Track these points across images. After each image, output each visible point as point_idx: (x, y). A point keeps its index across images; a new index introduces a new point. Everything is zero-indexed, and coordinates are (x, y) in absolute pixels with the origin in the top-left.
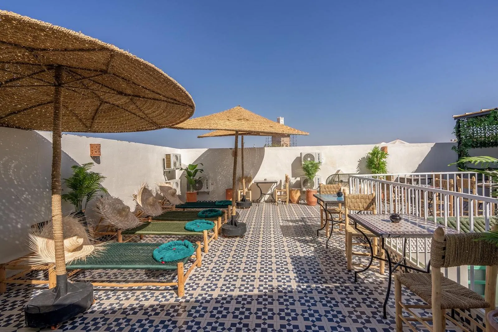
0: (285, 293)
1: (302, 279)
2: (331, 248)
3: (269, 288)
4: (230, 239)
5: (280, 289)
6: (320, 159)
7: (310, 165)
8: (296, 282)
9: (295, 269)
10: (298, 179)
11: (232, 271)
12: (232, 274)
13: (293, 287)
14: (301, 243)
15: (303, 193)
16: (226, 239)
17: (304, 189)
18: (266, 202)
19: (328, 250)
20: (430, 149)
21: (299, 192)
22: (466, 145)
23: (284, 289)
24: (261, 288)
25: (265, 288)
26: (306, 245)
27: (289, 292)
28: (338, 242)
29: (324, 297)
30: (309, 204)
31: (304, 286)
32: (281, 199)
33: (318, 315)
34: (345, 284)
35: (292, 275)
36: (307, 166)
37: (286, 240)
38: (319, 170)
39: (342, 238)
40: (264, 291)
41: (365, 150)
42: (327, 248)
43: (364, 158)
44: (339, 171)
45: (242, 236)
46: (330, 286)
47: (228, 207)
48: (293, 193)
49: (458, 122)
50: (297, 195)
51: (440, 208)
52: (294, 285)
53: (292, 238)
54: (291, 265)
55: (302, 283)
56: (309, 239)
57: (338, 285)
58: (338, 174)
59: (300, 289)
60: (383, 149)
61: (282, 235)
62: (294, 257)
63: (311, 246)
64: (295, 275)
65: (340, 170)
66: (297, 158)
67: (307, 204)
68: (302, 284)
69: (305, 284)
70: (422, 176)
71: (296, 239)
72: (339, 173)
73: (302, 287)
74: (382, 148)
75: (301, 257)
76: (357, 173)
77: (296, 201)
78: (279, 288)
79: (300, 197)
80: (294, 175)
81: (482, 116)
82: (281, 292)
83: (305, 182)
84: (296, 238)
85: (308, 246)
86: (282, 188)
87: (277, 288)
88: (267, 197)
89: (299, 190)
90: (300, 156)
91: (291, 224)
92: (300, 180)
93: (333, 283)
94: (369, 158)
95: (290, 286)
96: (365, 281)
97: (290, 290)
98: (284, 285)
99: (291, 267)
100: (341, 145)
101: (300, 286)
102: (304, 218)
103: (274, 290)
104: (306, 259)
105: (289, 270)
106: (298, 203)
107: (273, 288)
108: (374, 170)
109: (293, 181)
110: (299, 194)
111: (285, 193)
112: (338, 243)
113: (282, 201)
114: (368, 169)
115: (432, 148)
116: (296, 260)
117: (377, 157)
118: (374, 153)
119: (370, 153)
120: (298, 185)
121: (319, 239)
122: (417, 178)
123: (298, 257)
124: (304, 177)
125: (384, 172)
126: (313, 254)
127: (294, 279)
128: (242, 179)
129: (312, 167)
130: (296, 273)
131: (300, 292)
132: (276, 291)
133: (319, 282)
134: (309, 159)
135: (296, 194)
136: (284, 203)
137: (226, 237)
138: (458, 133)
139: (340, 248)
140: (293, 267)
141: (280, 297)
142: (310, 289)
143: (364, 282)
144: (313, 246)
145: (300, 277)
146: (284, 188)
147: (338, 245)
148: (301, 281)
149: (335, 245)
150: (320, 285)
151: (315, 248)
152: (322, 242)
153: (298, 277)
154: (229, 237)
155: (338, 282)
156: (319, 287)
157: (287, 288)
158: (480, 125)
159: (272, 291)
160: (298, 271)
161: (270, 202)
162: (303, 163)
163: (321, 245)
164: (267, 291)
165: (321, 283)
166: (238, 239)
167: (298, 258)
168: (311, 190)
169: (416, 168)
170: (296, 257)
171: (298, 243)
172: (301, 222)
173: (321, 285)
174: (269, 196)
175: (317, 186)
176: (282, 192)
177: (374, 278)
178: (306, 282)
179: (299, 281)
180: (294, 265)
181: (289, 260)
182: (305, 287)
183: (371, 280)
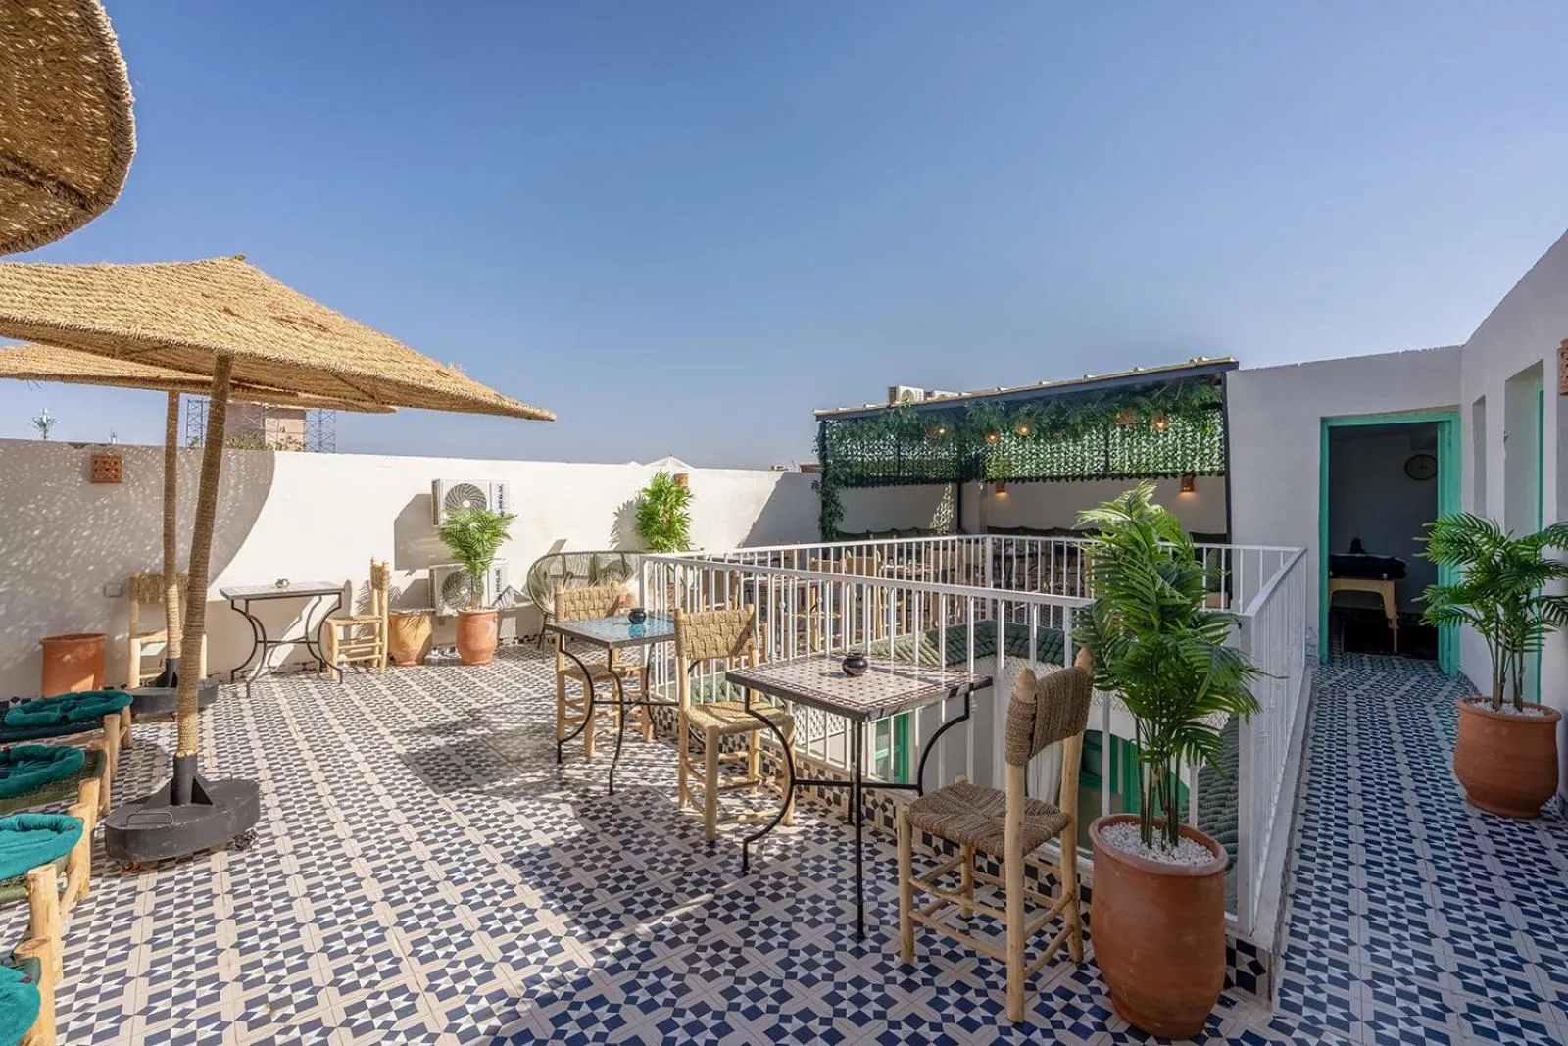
0: (567, 996)
1: (596, 924)
2: (623, 790)
3: (494, 1006)
4: (176, 873)
5: (542, 990)
6: (505, 505)
7: (474, 525)
8: (582, 940)
9: (551, 896)
10: (422, 574)
11: (278, 1013)
12: (281, 1026)
13: (582, 964)
14: (519, 799)
15: (439, 621)
16: (146, 881)
17: (447, 610)
18: (276, 674)
19: (616, 800)
20: (774, 486)
21: (428, 619)
22: (836, 480)
23: (556, 983)
24: (465, 1023)
25: (479, 1016)
26: (538, 804)
27: (579, 985)
28: (631, 767)
29: (693, 950)
30: (467, 660)
31: (613, 943)
32: (348, 656)
33: (713, 1018)
34: (725, 887)
35: (554, 922)
36: (465, 528)
37: (453, 804)
38: (505, 540)
39: (635, 753)
40: (482, 1027)
41: (633, 481)
42: (611, 793)
43: (630, 503)
44: (561, 543)
45: (242, 842)
46: (689, 909)
47: (102, 726)
48: (405, 629)
49: (823, 427)
50: (418, 634)
51: (805, 627)
52: (580, 954)
53: (476, 793)
54: (527, 888)
55: (603, 935)
56: (535, 780)
57: (706, 897)
58: (563, 555)
59: (609, 960)
60: (679, 479)
61: (430, 791)
62: (523, 856)
63: (556, 802)
64: (564, 917)
65: (565, 541)
66: (419, 498)
67: (462, 663)
68: (605, 940)
69: (616, 936)
70: (759, 554)
71: (491, 793)
72: (562, 551)
73: (611, 949)
74: (675, 477)
75: (545, 849)
76: (612, 549)
77: (415, 657)
78: (536, 987)
79: (430, 638)
80: (404, 561)
81: (863, 418)
82: (546, 1001)
83: (452, 582)
84: (487, 787)
85: (548, 805)
86: (353, 612)
87: (530, 994)
88: (279, 656)
89: (429, 613)
90: (430, 492)
91: (439, 741)
92: (427, 577)
93: (693, 898)
94: (644, 506)
95: (569, 966)
96: (766, 859)
97: (577, 978)
98: (548, 969)
99: (532, 897)
100: (568, 462)
101: (602, 951)
102: (479, 711)
103: (519, 1007)
104: (566, 849)
105: (532, 911)
106: (423, 661)
107: (514, 1002)
108: (658, 539)
109: (400, 581)
110: (426, 629)
111: (369, 629)
112: (632, 771)
113: (353, 663)
114: (640, 537)
115: (778, 483)
116: (536, 865)
117: (665, 502)
118: (658, 493)
119: (645, 490)
120: (422, 597)
121: (569, 772)
122: (764, 558)
123: (537, 852)
124: (448, 568)
125: (683, 545)
126: (580, 828)
127: (570, 934)
128: (168, 585)
129: (482, 530)
130: (564, 909)
131: (614, 970)
132: (529, 1006)
133: (652, 910)
134: (467, 504)
135: (417, 628)
136: (362, 669)
137: (139, 869)
138: (823, 451)
139: (646, 783)
140: (540, 892)
141: (560, 1019)
142: (640, 946)
143: (764, 862)
144: (564, 801)
145: (583, 920)
146: (362, 613)
147: (635, 775)
148: (596, 933)
149: (628, 779)
150: (660, 920)
151: (574, 804)
152: (583, 778)
153: (577, 922)
154: (159, 866)
155: (702, 889)
156: (662, 928)
157: (562, 976)
158: (860, 438)
159: (517, 1015)
160: (566, 899)
161: (296, 673)
162: (444, 516)
163: (588, 791)
164: (495, 1022)
165: (659, 913)
166: (219, 860)
167: (540, 857)
168: (476, 611)
169: (748, 533)
170: (529, 855)
171: (507, 802)
172: (473, 727)
173: (662, 918)
174: (291, 647)
175: (494, 595)
176: (354, 629)
177: (778, 842)
178: (616, 926)
179: (589, 933)
180: (540, 885)
181: (513, 875)
182: (620, 946)
183: (775, 851)
